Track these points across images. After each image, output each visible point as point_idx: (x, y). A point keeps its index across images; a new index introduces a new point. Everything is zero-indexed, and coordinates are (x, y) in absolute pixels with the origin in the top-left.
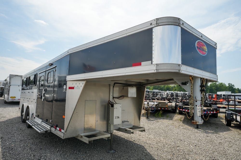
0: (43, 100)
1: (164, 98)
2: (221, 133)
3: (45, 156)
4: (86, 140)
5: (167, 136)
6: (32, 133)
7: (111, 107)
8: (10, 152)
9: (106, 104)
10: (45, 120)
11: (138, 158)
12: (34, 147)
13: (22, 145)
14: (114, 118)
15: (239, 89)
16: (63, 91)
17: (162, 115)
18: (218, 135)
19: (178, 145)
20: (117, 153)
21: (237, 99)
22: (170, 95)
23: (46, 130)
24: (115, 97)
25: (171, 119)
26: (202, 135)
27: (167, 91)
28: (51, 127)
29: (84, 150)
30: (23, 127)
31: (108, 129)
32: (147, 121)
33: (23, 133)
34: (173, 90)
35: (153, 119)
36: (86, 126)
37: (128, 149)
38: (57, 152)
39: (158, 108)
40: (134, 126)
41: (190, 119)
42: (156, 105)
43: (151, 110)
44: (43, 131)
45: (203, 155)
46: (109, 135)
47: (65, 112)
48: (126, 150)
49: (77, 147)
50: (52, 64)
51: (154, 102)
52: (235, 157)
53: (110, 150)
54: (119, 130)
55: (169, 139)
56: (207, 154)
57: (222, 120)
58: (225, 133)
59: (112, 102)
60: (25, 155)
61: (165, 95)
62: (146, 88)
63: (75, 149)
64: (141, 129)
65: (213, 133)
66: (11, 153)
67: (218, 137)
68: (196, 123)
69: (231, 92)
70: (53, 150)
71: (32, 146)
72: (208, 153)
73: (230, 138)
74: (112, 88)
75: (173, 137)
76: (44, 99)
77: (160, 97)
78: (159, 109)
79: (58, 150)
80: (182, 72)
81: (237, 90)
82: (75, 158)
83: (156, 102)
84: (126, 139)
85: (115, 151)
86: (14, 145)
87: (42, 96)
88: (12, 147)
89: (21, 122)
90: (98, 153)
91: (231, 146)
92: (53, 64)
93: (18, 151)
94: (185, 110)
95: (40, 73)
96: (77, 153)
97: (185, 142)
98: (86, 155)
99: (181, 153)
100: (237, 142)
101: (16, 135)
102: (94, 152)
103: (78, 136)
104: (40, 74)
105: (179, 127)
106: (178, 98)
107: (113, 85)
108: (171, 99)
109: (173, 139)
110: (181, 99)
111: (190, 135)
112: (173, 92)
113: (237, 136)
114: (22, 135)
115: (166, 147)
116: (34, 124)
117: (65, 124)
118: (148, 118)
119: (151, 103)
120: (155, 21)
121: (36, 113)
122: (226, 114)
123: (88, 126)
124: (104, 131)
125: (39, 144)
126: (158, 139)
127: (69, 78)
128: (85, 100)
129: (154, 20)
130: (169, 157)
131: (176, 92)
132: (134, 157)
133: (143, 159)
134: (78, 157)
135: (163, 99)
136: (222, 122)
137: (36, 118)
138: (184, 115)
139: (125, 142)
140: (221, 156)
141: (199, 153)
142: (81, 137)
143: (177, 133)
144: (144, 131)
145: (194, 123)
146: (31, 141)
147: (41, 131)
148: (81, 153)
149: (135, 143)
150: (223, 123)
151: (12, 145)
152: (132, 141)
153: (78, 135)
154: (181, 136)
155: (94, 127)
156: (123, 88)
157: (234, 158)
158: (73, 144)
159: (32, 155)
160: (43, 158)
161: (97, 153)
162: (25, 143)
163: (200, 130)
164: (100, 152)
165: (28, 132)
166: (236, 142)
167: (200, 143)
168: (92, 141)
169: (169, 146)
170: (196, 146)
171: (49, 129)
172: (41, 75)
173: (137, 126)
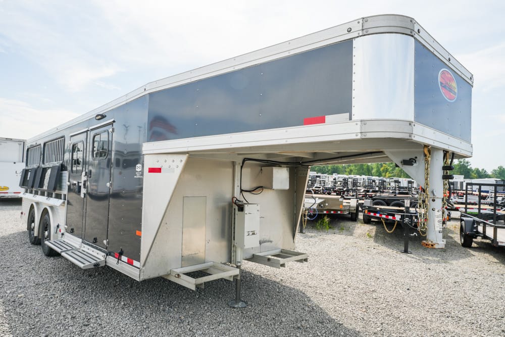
0: (82, 196)
1: (329, 189)
2: (454, 262)
3: (98, 316)
4: (189, 282)
5: (347, 270)
6: (59, 268)
7: (239, 210)
8: (18, 310)
9: (226, 204)
10: (92, 240)
11: (297, 316)
12: (69, 299)
13: (42, 296)
14: (246, 234)
15: (478, 169)
16: (135, 177)
17: (330, 226)
18: (449, 267)
19: (373, 289)
20: (250, 307)
21: (476, 191)
22: (339, 183)
23: (95, 262)
24: (244, 189)
25: (350, 232)
26: (417, 266)
27: (334, 174)
28: (107, 255)
29: (180, 303)
30: (37, 253)
31: (231, 258)
32: (301, 238)
33: (37, 267)
34: (346, 172)
35: (313, 234)
36: (186, 253)
37: (272, 298)
38: (123, 308)
39: (322, 211)
40: (282, 249)
41: (392, 233)
42: (319, 205)
43: (310, 216)
44: (89, 263)
45: (427, 308)
46: (237, 272)
47: (141, 222)
48: (268, 300)
49: (164, 297)
50: (103, 117)
51: (314, 198)
52: (490, 311)
53: (236, 302)
54: (253, 258)
55: (352, 276)
56: (434, 306)
57: (451, 235)
58: (461, 261)
59: (240, 201)
60: (53, 317)
61: (330, 183)
62: (309, 170)
63: (160, 301)
64: (300, 257)
65: (439, 262)
66: (20, 313)
67: (450, 270)
68: (432, 246)
69: (463, 176)
70: (112, 303)
71: (63, 296)
72: (434, 303)
73: (474, 273)
74: (238, 168)
75: (360, 272)
76: (85, 194)
77: (320, 188)
78: (325, 212)
79: (122, 303)
80: (416, 139)
81: (475, 172)
82: (162, 320)
83: (320, 198)
84: (264, 277)
85: (246, 303)
86: (22, 295)
87: (81, 186)
88: (21, 299)
89: (30, 244)
90: (210, 308)
91: (478, 289)
92: (105, 116)
93: (36, 308)
94: (381, 215)
95: (72, 136)
96: (167, 309)
97: (385, 281)
98: (185, 314)
99: (381, 306)
100: (488, 280)
101: (23, 273)
102: (202, 306)
103: (168, 275)
104: (72, 138)
105: (369, 249)
106: (359, 188)
107: (241, 164)
108: (344, 192)
109: (360, 276)
110: (364, 190)
111: (394, 267)
112: (345, 176)
113: (486, 268)
114: (37, 273)
115: (350, 294)
116: (64, 249)
117: (142, 248)
118: (302, 233)
119: (308, 199)
120: (359, 23)
121: (66, 225)
122: (463, 222)
123: (190, 253)
124: (223, 262)
125: (79, 291)
126: (329, 276)
127: (148, 148)
128: (184, 197)
129: (358, 21)
130: (360, 315)
131: (352, 176)
132: (288, 315)
133: (307, 319)
134: (169, 318)
135: (328, 191)
136: (452, 238)
137: (66, 234)
138: (375, 225)
139: (262, 284)
140: (462, 309)
141: (418, 305)
142: (177, 276)
143: (366, 263)
144: (306, 260)
145: (429, 245)
146: (60, 285)
147: (84, 264)
148: (175, 309)
149: (284, 286)
150: (455, 242)
151: (19, 296)
152: (277, 281)
153: (169, 273)
154: (376, 270)
155: (201, 255)
156: (261, 170)
157: (487, 313)
158: (153, 289)
159: (69, 317)
160: (93, 321)
161: (208, 308)
162: (46, 289)
163: (412, 256)
164: (215, 307)
165: (49, 265)
166: (486, 280)
167: (416, 283)
168: (201, 284)
169: (356, 291)
170: (408, 289)
171: (103, 259)
172: (75, 140)
173: (288, 249)
